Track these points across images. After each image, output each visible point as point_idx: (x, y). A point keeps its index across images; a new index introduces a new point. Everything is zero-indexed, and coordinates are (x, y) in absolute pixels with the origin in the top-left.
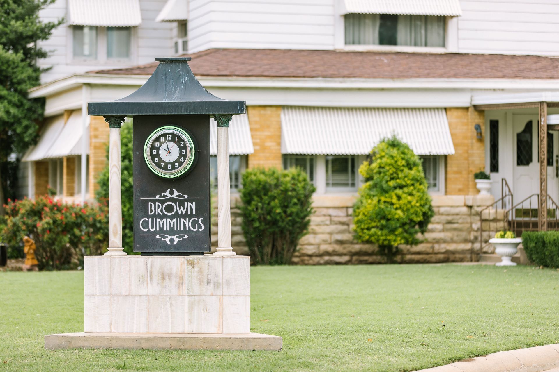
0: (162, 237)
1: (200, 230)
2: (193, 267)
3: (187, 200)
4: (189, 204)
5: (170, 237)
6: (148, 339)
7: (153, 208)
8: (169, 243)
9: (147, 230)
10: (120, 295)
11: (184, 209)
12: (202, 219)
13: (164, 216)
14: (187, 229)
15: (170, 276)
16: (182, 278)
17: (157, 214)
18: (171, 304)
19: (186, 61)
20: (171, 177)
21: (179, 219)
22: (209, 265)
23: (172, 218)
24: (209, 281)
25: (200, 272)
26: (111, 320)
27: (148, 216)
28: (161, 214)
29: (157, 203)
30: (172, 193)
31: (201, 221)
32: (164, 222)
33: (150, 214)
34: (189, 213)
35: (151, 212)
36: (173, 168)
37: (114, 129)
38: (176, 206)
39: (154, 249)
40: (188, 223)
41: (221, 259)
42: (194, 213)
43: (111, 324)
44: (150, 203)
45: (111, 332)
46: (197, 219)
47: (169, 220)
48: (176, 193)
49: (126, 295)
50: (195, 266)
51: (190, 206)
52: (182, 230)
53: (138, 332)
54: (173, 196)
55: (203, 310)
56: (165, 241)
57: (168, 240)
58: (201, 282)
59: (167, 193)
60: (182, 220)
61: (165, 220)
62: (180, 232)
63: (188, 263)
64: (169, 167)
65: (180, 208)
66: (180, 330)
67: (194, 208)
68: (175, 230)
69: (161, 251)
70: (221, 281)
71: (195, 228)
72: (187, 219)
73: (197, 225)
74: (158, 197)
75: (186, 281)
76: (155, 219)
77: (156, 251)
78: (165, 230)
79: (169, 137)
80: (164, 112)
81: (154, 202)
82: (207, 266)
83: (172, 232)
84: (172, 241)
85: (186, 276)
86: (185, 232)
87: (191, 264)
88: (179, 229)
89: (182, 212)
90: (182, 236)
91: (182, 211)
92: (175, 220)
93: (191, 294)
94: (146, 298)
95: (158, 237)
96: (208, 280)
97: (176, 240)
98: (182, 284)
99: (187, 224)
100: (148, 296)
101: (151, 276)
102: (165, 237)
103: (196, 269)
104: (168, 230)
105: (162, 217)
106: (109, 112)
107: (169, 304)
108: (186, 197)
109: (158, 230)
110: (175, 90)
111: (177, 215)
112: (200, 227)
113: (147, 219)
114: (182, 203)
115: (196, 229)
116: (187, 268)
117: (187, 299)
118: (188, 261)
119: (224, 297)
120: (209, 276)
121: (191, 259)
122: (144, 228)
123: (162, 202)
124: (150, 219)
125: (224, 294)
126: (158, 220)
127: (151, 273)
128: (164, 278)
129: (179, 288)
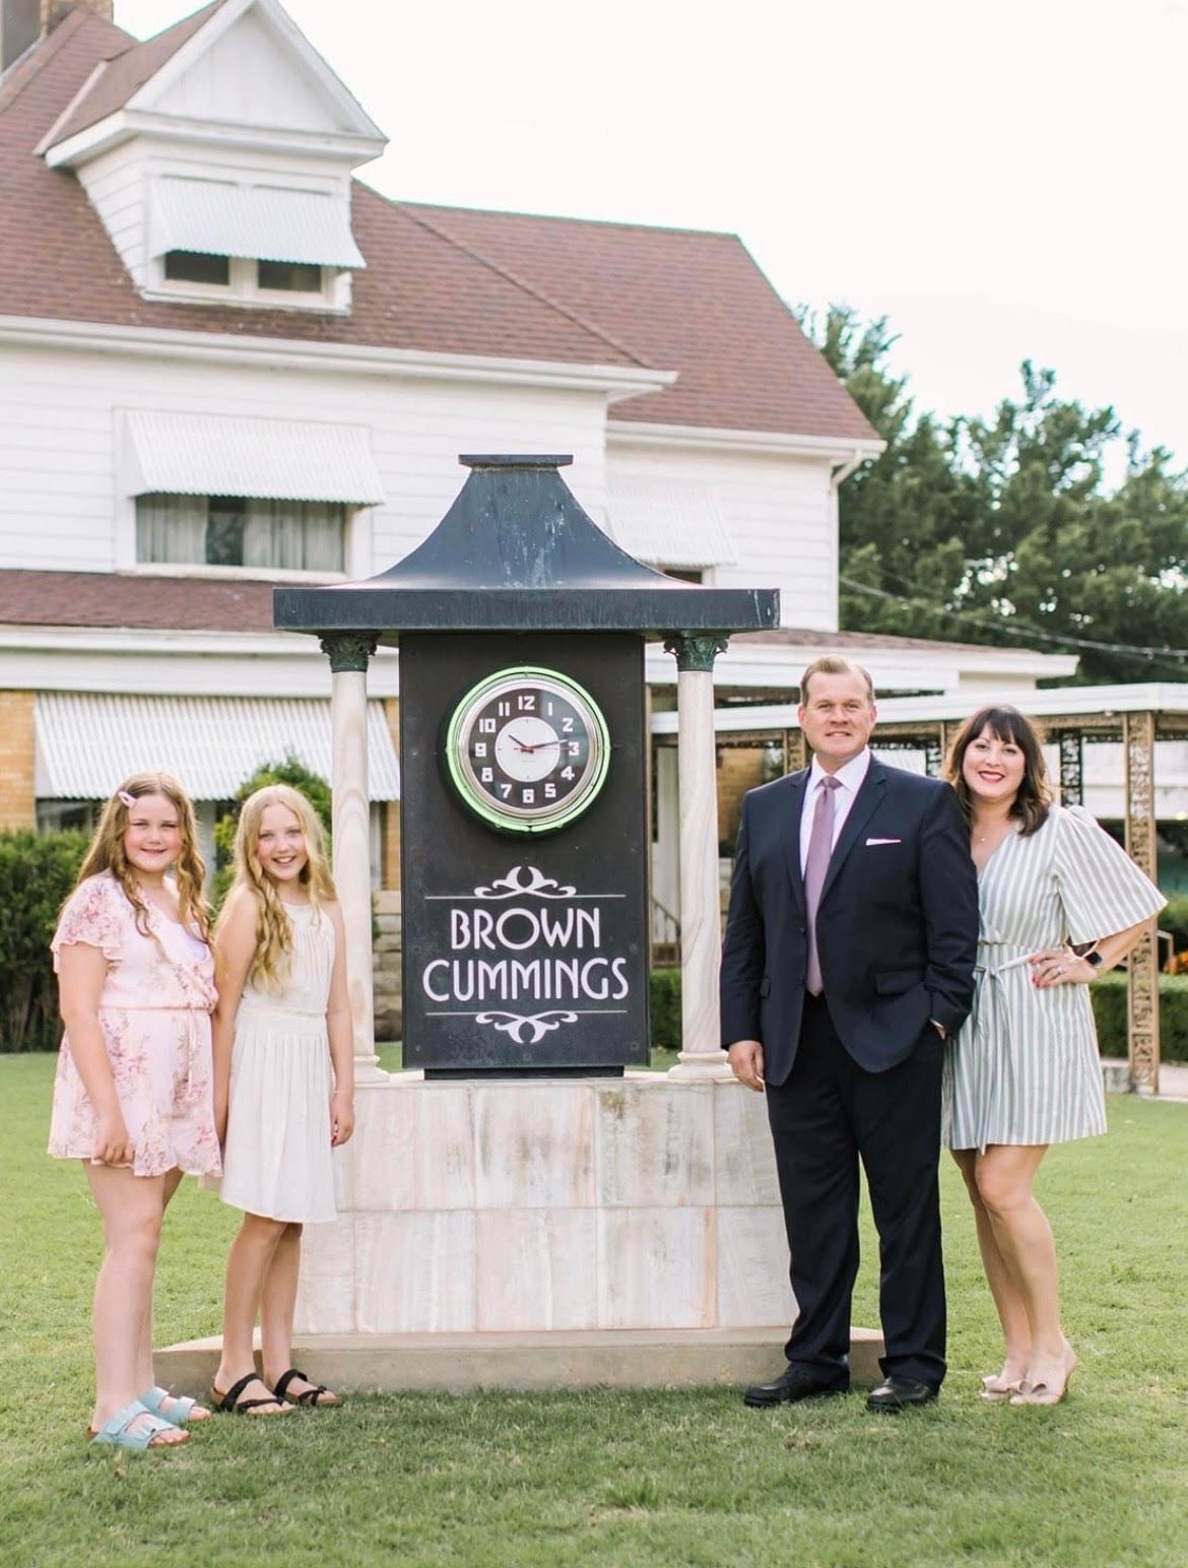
0: (496, 1018)
1: (616, 996)
2: (620, 1116)
3: (574, 903)
4: (581, 914)
5: (522, 1020)
6: (495, 1357)
7: (464, 928)
8: (518, 1039)
9: (446, 997)
10: (386, 1210)
11: (564, 930)
12: (622, 961)
13: (502, 954)
14: (575, 995)
15: (546, 1145)
16: (585, 1151)
17: (477, 946)
18: (551, 1235)
19: (555, 466)
20: (534, 829)
21: (547, 962)
22: (670, 1110)
23: (525, 958)
24: (673, 1160)
25: (644, 1131)
26: (356, 1291)
27: (451, 955)
28: (492, 946)
29: (478, 913)
30: (525, 879)
31: (620, 967)
32: (533, 972)
33: (455, 946)
34: (580, 944)
35: (460, 941)
36: (541, 800)
37: (350, 674)
38: (539, 923)
39: (471, 1058)
40: (578, 975)
41: (711, 1089)
42: (597, 944)
43: (354, 1306)
44: (454, 913)
45: (355, 1331)
46: (604, 962)
47: (516, 965)
48: (539, 880)
49: (405, 1211)
50: (628, 1111)
51: (585, 921)
52: (559, 995)
53: (445, 1328)
54: (530, 890)
55: (655, 1253)
56: (506, 1033)
57: (513, 1030)
58: (645, 1165)
59: (511, 880)
60: (560, 965)
61: (503, 965)
62: (553, 1003)
63: (604, 1103)
64: (528, 795)
65: (551, 928)
66: (580, 1320)
67: (595, 926)
68: (537, 996)
69: (492, 1064)
70: (709, 1160)
71: (598, 990)
72: (575, 962)
73: (605, 982)
74: (480, 892)
75: (598, 1162)
76: (471, 963)
77: (476, 1064)
78: (504, 996)
79: (525, 702)
80: (521, 621)
81: (469, 907)
82: (666, 1111)
83: (526, 1003)
84: (527, 1031)
85: (598, 1146)
86: (568, 1002)
87: (614, 1106)
88: (548, 995)
89: (557, 939)
90: (558, 1017)
91: (558, 935)
92: (536, 965)
93: (615, 1201)
94: (471, 1217)
95: (481, 1018)
96: (669, 1156)
97: (541, 1030)
98: (586, 1171)
99: (573, 976)
100: (475, 1211)
101: (483, 1149)
102: (505, 1021)
103: (631, 1122)
104: (515, 996)
105: (492, 958)
106: (345, 621)
107: (543, 1238)
108: (571, 892)
109: (481, 996)
110: (534, 555)
111: (541, 951)
112: (615, 986)
113: (446, 964)
114: (557, 913)
115: (604, 995)
116: (599, 1119)
117: (602, 1217)
118: (605, 1098)
119: (721, 1210)
120: (674, 1145)
121: (614, 1090)
122: (437, 991)
123: (495, 909)
124: (456, 964)
125: (720, 1202)
126: (482, 965)
127: (485, 1136)
128: (525, 1154)
129: (575, 1183)
